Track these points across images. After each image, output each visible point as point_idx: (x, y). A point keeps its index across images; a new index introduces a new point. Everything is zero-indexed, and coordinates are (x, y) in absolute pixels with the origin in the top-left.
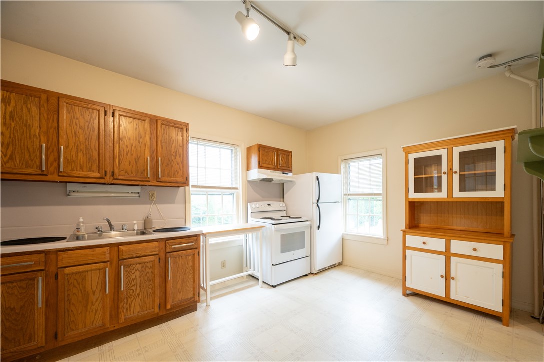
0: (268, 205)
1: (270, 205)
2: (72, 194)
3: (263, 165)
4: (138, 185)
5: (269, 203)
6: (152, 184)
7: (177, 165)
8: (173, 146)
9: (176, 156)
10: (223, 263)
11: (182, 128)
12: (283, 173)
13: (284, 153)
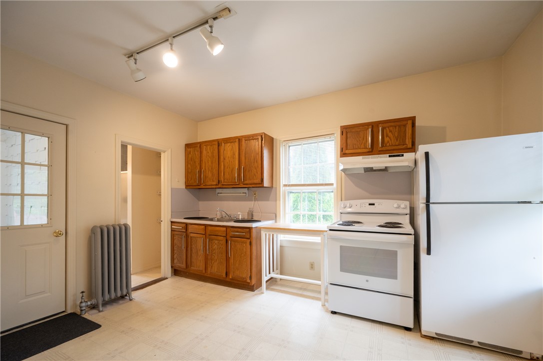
0: (370, 204)
1: (374, 204)
2: (219, 195)
3: (347, 152)
4: (246, 188)
5: (372, 201)
6: (241, 186)
7: (255, 170)
8: (252, 155)
9: (254, 162)
10: (312, 265)
11: (258, 139)
12: (390, 156)
13: (392, 124)
